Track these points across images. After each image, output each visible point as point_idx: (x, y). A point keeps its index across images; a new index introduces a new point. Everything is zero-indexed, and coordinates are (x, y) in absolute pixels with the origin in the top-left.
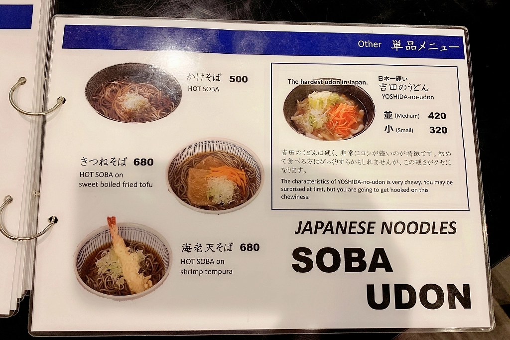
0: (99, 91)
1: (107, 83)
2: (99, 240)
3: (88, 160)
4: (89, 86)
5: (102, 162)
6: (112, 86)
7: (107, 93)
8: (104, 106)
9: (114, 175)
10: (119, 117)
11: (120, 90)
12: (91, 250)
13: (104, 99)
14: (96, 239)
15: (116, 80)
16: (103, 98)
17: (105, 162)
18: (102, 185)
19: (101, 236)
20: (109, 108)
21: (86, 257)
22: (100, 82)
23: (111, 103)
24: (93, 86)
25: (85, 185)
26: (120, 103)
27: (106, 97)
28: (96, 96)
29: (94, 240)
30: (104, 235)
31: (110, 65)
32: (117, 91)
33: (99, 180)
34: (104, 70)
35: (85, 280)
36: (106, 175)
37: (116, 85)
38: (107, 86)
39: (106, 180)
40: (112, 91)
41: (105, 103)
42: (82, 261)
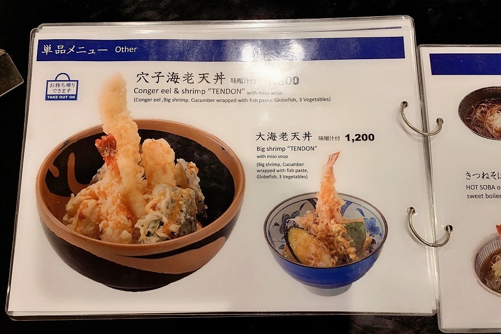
0: (470, 113)
1: (476, 105)
2: (492, 245)
3: (471, 174)
4: (461, 108)
5: (483, 176)
6: (481, 107)
7: (478, 114)
8: (477, 125)
9: (496, 188)
10: (492, 135)
11: (489, 111)
12: (486, 255)
13: (476, 120)
14: (489, 245)
15: (484, 102)
16: (475, 118)
17: (487, 176)
18: (488, 196)
19: (493, 243)
20: (482, 128)
21: (482, 261)
22: (471, 105)
23: (483, 123)
24: (465, 108)
25: (472, 197)
26: (491, 123)
27: (478, 117)
28: (469, 117)
29: (487, 246)
30: (495, 241)
31: (476, 89)
32: (486, 112)
33: (484, 192)
34: (472, 94)
35: (484, 282)
36: (489, 187)
37: (484, 106)
38: (476, 108)
39: (490, 192)
40: (482, 112)
41: (478, 123)
42: (479, 265)
